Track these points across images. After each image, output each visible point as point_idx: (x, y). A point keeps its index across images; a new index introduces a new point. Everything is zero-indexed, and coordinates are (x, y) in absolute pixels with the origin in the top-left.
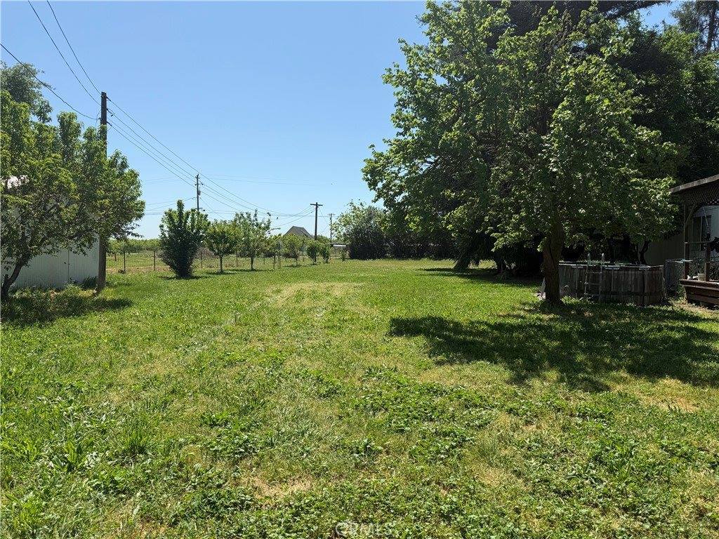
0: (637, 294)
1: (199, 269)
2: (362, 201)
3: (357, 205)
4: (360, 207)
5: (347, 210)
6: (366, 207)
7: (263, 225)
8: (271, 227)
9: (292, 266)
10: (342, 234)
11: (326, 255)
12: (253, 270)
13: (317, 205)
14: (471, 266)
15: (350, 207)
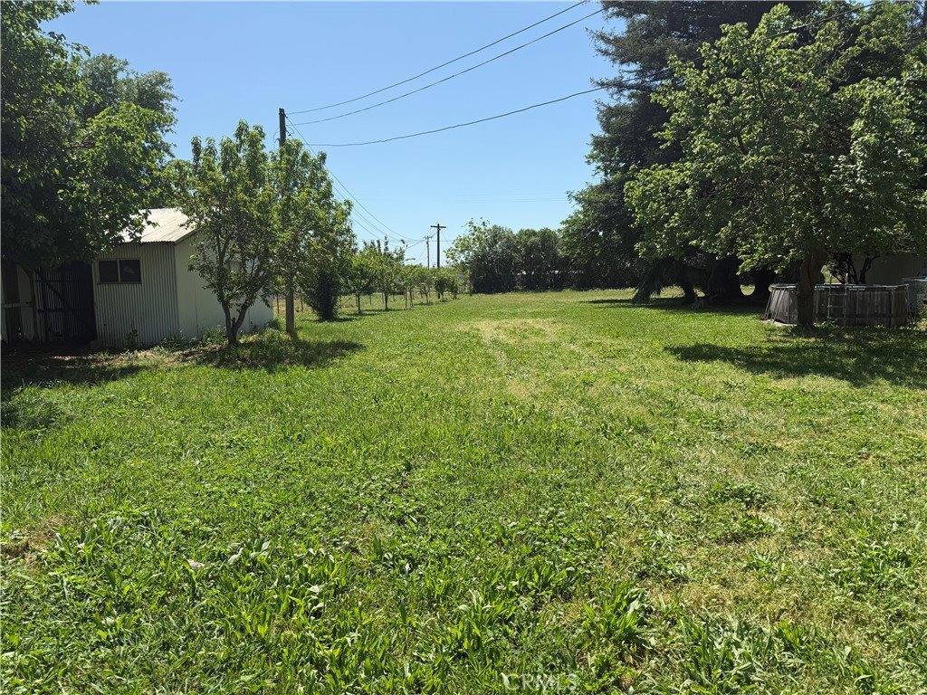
0: (884, 316)
1: (344, 309)
2: (484, 220)
3: (478, 224)
4: (482, 227)
5: (465, 232)
6: (489, 227)
7: (395, 256)
8: (406, 257)
9: (422, 304)
10: (459, 262)
11: (454, 290)
12: (387, 310)
13: (438, 227)
14: (653, 296)
15: (469, 228)
